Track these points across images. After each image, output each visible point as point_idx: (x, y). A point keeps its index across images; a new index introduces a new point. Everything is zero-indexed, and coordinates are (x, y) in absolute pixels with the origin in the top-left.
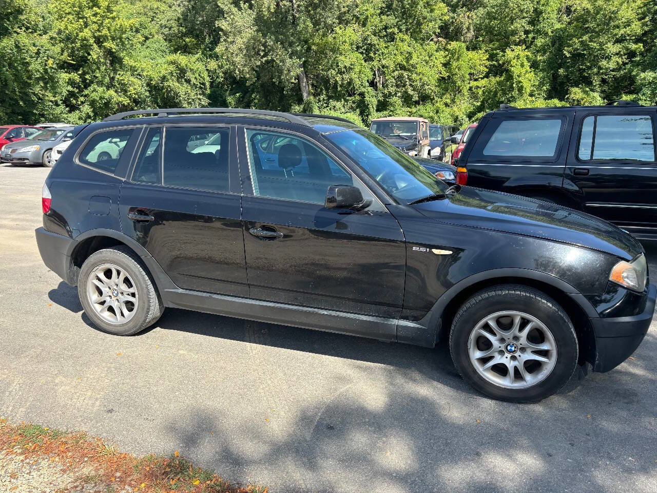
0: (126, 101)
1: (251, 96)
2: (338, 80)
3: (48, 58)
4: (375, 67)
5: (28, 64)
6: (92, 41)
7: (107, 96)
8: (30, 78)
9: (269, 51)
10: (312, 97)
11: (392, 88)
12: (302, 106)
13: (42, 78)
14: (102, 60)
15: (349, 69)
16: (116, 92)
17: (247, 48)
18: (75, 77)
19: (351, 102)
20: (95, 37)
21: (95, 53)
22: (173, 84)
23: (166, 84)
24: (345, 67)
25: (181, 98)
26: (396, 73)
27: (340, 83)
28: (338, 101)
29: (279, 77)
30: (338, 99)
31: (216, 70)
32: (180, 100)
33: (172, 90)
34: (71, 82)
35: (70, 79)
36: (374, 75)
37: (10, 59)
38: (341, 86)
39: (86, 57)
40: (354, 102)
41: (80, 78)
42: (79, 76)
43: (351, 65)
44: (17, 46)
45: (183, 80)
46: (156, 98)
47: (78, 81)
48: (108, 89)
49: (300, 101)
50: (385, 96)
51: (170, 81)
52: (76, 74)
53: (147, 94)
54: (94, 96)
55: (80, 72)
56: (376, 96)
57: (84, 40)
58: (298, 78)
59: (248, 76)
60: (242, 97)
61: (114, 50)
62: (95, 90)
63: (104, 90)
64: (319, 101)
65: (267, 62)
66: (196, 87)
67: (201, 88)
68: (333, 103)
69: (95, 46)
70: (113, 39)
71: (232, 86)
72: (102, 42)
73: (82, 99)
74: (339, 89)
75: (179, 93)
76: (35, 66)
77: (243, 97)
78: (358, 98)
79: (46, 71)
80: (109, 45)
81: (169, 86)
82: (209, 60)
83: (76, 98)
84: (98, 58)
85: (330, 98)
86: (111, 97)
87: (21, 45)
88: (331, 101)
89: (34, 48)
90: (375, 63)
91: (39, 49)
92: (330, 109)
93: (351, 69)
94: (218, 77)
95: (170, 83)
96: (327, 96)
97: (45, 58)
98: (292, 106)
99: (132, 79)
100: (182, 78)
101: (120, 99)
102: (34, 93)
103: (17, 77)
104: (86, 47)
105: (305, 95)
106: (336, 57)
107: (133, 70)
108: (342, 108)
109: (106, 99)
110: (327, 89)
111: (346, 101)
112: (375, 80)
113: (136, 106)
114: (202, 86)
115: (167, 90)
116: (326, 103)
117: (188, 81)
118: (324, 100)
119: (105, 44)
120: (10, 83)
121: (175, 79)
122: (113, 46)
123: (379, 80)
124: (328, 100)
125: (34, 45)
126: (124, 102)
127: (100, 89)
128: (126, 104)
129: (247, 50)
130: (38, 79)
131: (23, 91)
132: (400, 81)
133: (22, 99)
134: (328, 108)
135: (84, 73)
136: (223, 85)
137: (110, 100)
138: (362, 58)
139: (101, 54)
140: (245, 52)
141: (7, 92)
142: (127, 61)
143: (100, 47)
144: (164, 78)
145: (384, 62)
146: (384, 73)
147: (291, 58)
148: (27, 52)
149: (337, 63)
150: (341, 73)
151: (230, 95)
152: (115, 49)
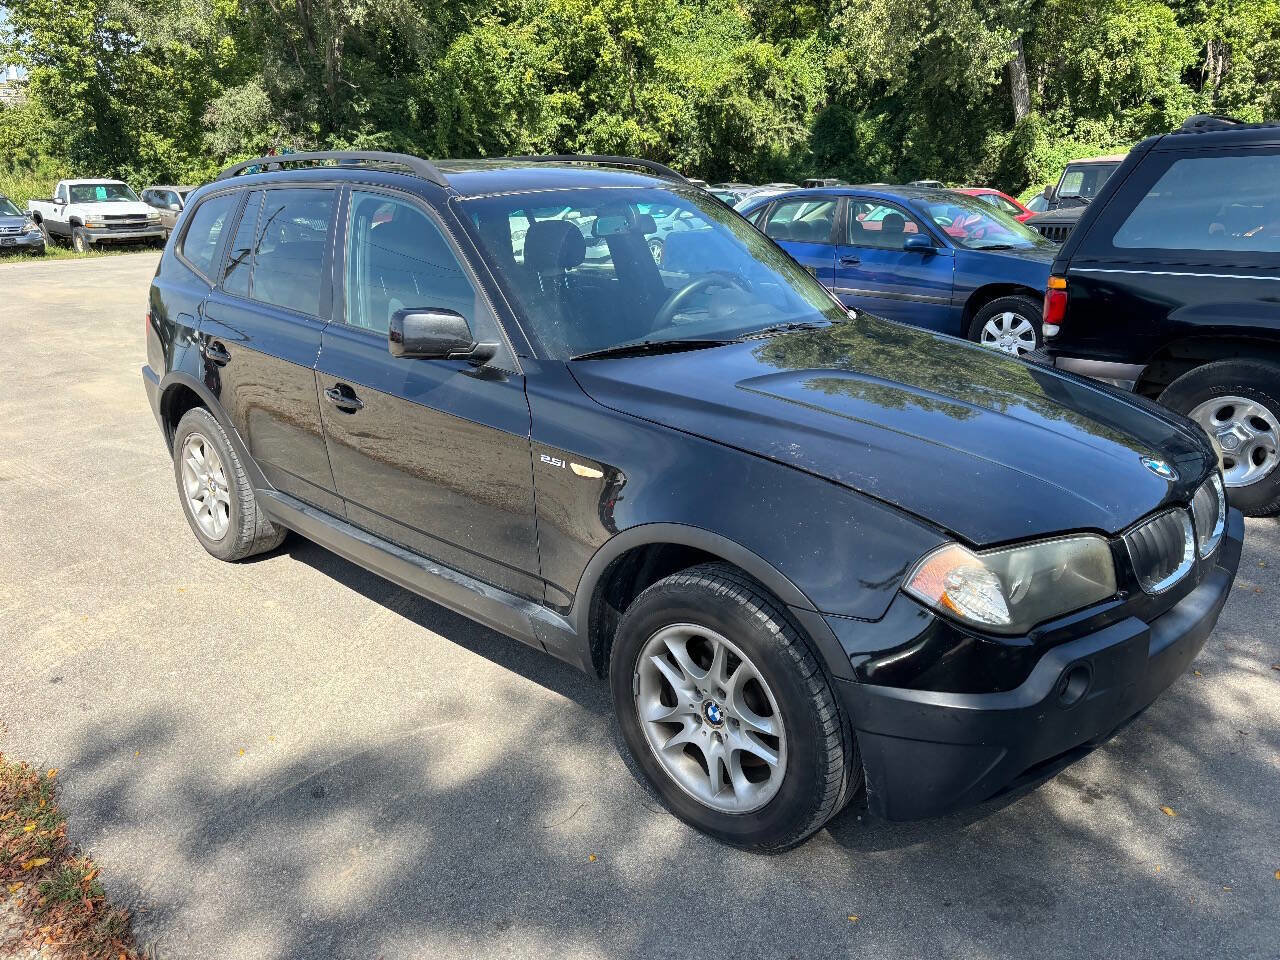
0: (654, 138)
1: (906, 119)
2: (1102, 72)
3: (525, 68)
4: (1206, 35)
5: (495, 79)
6: (604, 29)
7: (621, 130)
8: (496, 105)
9: (941, 17)
10: (1035, 115)
11: (1242, 85)
12: (1010, 135)
13: (514, 105)
14: (619, 64)
15: (1131, 46)
16: (639, 123)
17: (894, 17)
18: (574, 98)
19: (1131, 119)
20: (610, 22)
21: (610, 53)
22: (741, 101)
23: (727, 101)
24: (1124, 41)
25: (754, 129)
26: (1261, 46)
27: (1106, 77)
28: (1097, 119)
29: (961, 73)
30: (1099, 114)
31: (842, 67)
32: (752, 134)
33: (737, 114)
34: (567, 109)
35: (564, 104)
36: (1203, 54)
37: (467, 72)
38: (1108, 85)
39: (593, 61)
40: (1138, 121)
41: (582, 99)
42: (579, 97)
43: (1139, 34)
44: (478, 50)
45: (761, 92)
46: (708, 131)
47: (578, 106)
48: (625, 119)
49: (1008, 122)
50: (1220, 104)
51: (735, 94)
52: (574, 94)
53: (694, 123)
54: (602, 131)
55: (582, 89)
56: (1194, 105)
57: (591, 30)
58: (1006, 72)
59: (889, 75)
60: (889, 122)
61: (639, 44)
62: (603, 121)
63: (618, 120)
64: (1053, 121)
65: (935, 43)
66: (785, 105)
67: (795, 107)
68: (1084, 124)
69: (609, 37)
70: (641, 22)
71: (872, 100)
72: (621, 30)
73: (582, 138)
74: (1103, 91)
75: (750, 118)
76: (506, 84)
77: (891, 122)
78: (1149, 110)
79: (521, 92)
80: (631, 35)
81: (732, 106)
82: (831, 48)
83: (573, 138)
84: (613, 60)
85: (1078, 112)
86: (629, 134)
87: (484, 46)
88: (1082, 119)
89: (505, 50)
90: (1209, 27)
91: (512, 53)
92: (1076, 139)
93: (1138, 44)
94: (845, 82)
95: (734, 99)
96: (1073, 109)
97: (521, 69)
98: (987, 134)
99: (668, 96)
100: (759, 87)
101: (645, 136)
102: (504, 132)
103: (477, 104)
104: (594, 42)
105: (1020, 110)
106: (1106, 19)
107: (671, 78)
108: (1107, 136)
109: (620, 137)
110: (1074, 94)
111: (1120, 118)
112: (1204, 67)
113: (673, 147)
114: (796, 102)
115: (729, 113)
116: (1067, 126)
117: (770, 94)
118: (1064, 118)
119: (624, 33)
120: (466, 115)
121: (745, 91)
122: (638, 36)
123: (1213, 66)
124: (1075, 117)
125: (505, 45)
126: (650, 141)
127: (612, 120)
128: (654, 144)
129: (893, 21)
130: (508, 107)
131: (485, 127)
132: (1269, 66)
133: (482, 142)
134: (1071, 136)
135: (589, 91)
136: (855, 98)
137: (627, 139)
138: (1174, 15)
139: (619, 53)
140: (887, 24)
141: (460, 131)
142: (662, 62)
143: (618, 40)
144: (724, 92)
145: (1228, 22)
146: (1230, 49)
147: (991, 29)
148: (494, 58)
149: (1105, 34)
150: (1111, 55)
151: (864, 119)
152: (642, 41)
